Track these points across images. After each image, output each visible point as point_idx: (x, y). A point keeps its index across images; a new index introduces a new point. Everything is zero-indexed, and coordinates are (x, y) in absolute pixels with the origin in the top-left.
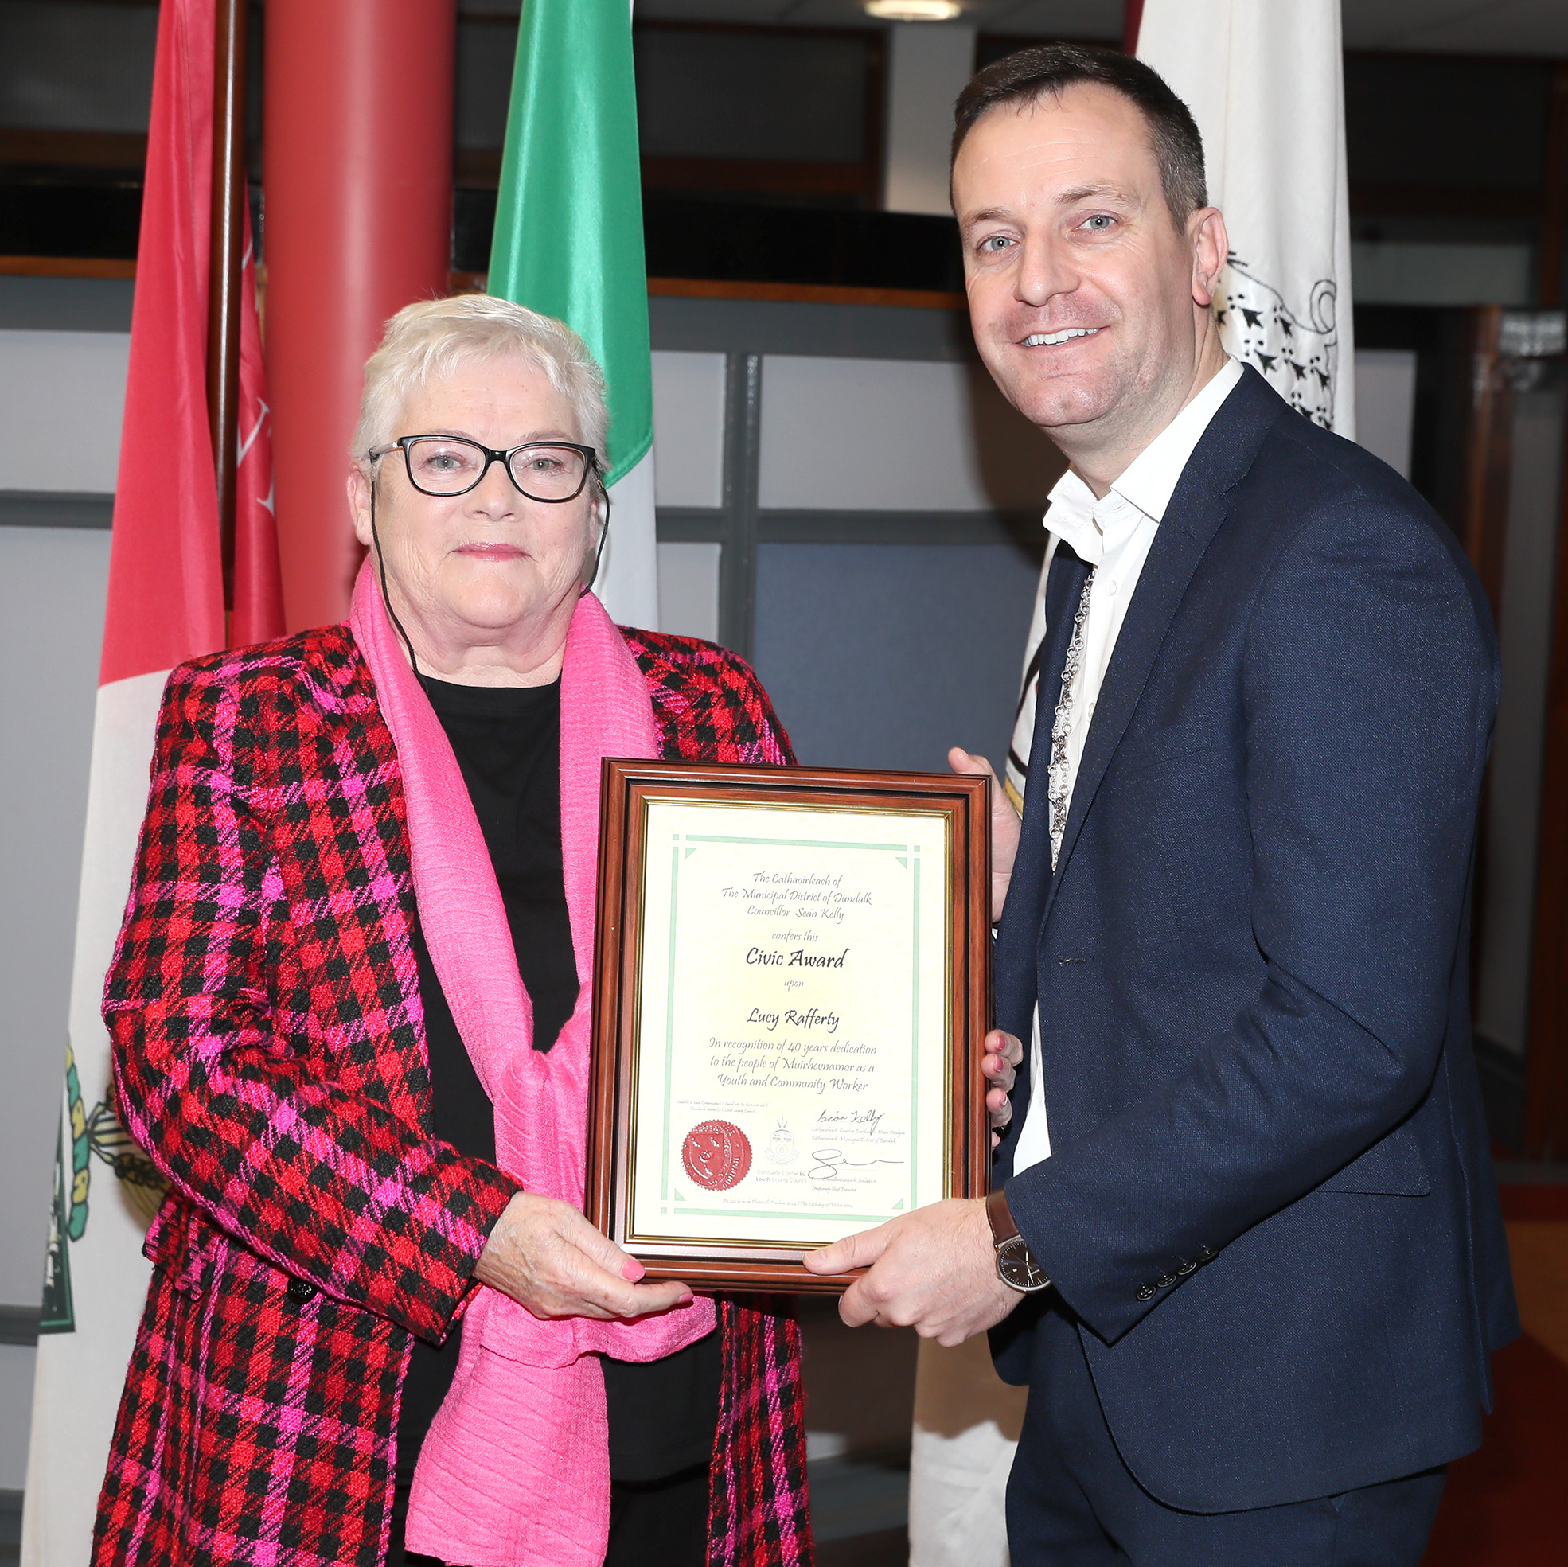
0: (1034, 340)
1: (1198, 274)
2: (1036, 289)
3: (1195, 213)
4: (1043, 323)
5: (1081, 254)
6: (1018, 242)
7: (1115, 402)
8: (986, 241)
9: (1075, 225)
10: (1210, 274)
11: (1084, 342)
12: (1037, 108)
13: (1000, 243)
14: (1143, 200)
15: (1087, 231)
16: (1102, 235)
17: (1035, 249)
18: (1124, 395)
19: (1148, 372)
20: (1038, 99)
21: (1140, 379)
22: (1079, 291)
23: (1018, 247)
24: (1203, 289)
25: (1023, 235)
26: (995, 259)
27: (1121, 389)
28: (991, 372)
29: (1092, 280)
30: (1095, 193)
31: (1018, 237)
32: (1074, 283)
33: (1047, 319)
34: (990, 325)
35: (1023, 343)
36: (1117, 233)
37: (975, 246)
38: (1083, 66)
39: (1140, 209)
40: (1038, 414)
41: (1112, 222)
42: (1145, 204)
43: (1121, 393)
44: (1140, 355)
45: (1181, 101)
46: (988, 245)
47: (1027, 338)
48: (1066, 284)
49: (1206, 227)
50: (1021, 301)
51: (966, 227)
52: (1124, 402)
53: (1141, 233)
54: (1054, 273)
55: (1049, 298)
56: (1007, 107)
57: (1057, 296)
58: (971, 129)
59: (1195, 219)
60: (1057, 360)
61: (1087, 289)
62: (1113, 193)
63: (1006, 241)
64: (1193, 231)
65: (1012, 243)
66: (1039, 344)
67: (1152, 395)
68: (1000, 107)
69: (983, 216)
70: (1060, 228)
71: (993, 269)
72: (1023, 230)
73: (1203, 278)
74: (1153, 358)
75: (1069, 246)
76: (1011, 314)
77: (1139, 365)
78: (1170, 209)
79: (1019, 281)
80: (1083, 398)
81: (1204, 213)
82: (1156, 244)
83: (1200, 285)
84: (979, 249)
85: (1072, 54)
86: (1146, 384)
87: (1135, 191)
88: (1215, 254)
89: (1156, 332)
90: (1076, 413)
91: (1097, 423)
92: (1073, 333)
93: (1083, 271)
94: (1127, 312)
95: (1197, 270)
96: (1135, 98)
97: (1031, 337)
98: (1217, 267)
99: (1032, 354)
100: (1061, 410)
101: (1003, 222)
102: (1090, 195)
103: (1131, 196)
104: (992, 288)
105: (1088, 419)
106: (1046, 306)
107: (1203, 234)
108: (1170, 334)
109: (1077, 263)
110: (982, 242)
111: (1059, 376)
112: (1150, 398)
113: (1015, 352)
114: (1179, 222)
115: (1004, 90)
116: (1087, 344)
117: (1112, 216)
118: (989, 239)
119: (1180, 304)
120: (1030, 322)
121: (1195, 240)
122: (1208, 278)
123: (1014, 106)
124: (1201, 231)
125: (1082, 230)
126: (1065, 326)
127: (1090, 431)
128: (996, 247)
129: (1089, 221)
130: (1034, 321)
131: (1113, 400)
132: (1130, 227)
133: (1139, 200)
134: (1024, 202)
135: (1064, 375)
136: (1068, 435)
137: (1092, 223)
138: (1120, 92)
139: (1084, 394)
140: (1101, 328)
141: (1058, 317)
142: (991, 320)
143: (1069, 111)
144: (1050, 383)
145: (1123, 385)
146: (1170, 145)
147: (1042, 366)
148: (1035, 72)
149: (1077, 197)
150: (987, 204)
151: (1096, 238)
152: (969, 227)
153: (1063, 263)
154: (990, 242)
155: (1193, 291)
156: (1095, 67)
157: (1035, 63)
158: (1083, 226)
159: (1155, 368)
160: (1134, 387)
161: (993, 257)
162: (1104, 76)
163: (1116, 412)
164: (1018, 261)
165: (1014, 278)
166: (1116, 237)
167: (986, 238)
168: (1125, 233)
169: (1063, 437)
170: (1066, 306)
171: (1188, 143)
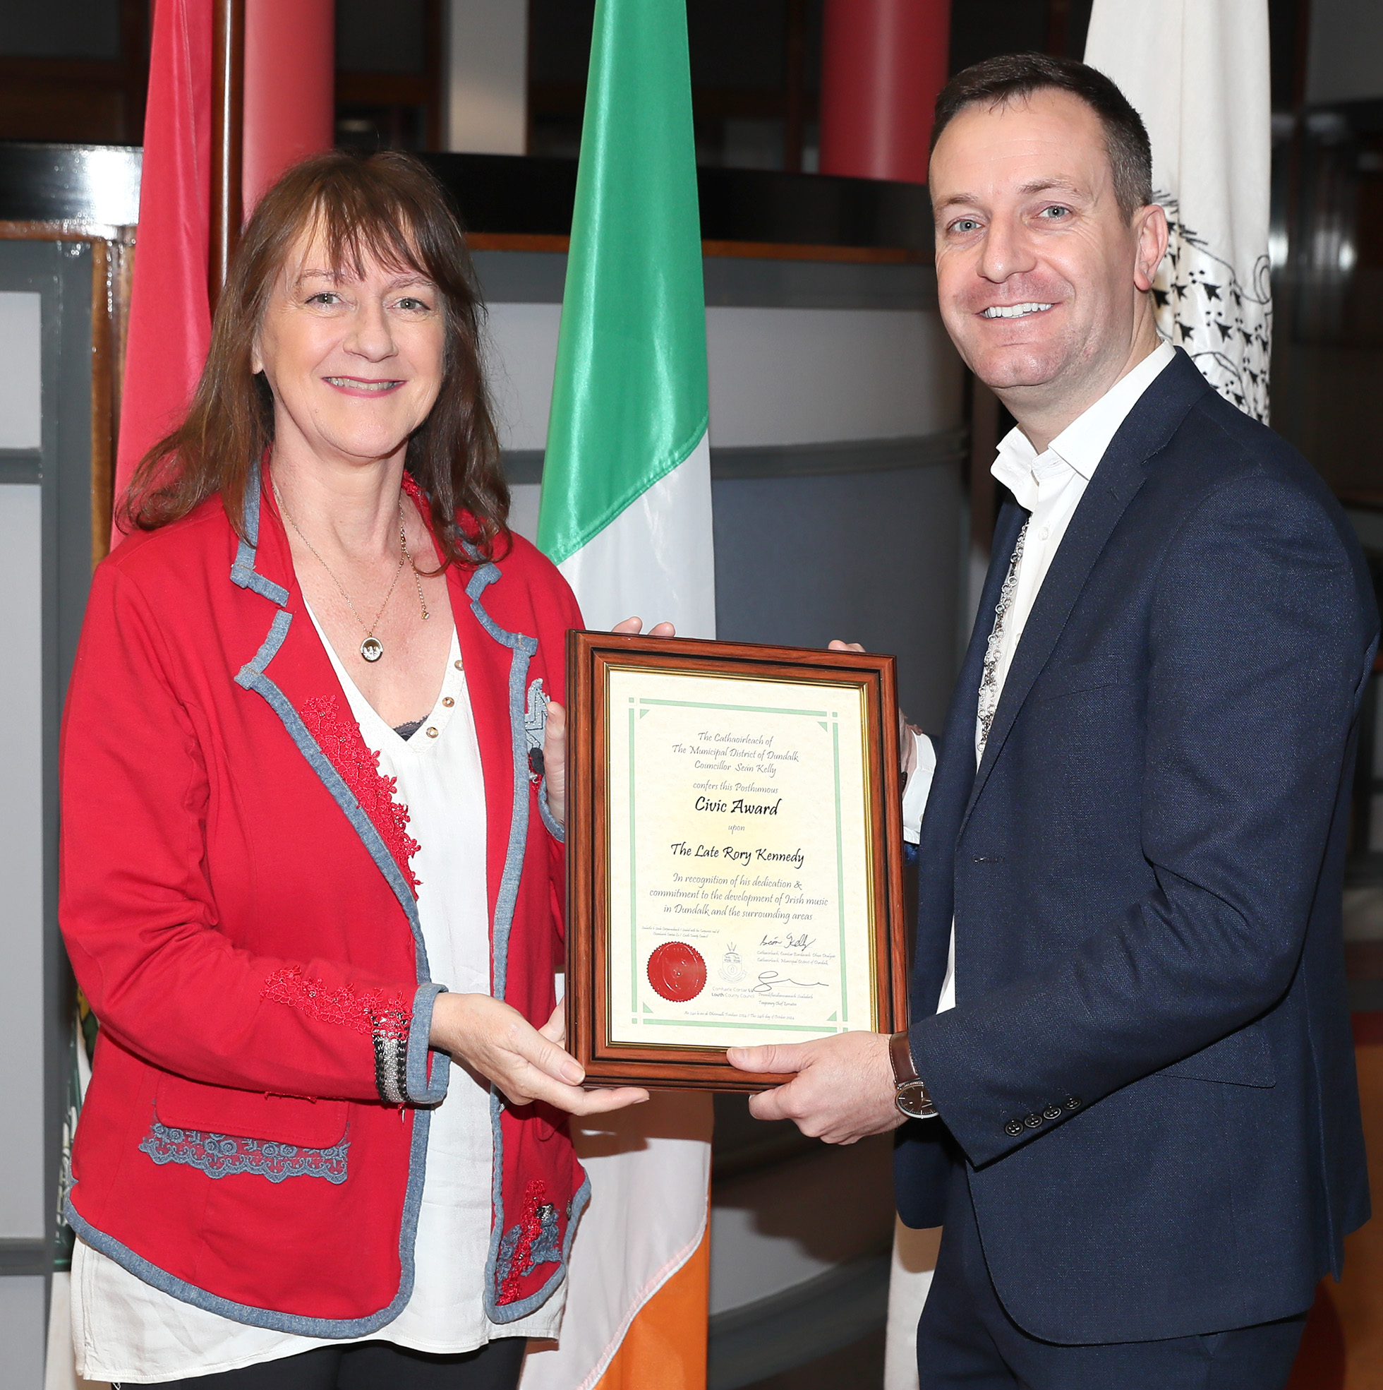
0: (993, 312)
1: (1140, 263)
2: (997, 268)
3: (1140, 209)
4: (1002, 296)
5: (1037, 239)
6: (983, 226)
7: (1061, 369)
8: (955, 223)
9: (1034, 214)
10: (1150, 263)
11: (1038, 317)
12: (1008, 109)
13: (968, 225)
14: (1095, 196)
15: (1044, 218)
16: (1058, 223)
17: (998, 233)
18: (1070, 364)
19: (1092, 344)
20: (1009, 101)
21: (1085, 351)
22: (1035, 270)
23: (984, 230)
24: (1144, 276)
25: (989, 220)
26: (963, 239)
27: (1067, 359)
28: (953, 338)
29: (1047, 261)
30: (1054, 186)
31: (984, 221)
32: (1032, 263)
33: (1006, 294)
34: (954, 296)
35: (982, 314)
36: (1070, 222)
37: (945, 226)
38: (1050, 73)
39: (1093, 203)
40: (992, 376)
41: (1066, 212)
42: (1097, 199)
43: (1067, 362)
44: (1087, 330)
45: (1134, 110)
46: (957, 227)
47: (986, 309)
48: (1024, 264)
49: (1149, 222)
50: (983, 277)
51: (938, 209)
52: (1070, 371)
53: (1091, 223)
54: (1014, 255)
55: (1008, 277)
56: (981, 105)
57: (1015, 274)
58: (949, 124)
59: (1140, 214)
60: (1012, 331)
61: (1042, 269)
62: (1069, 187)
63: (973, 224)
64: (1138, 224)
65: (978, 226)
66: (997, 317)
67: (1093, 366)
68: (974, 105)
69: (954, 201)
70: (1021, 215)
71: (960, 248)
72: (989, 216)
73: (1144, 266)
74: (1098, 333)
75: (1028, 231)
76: (973, 288)
77: (1085, 339)
78: (1119, 204)
79: (983, 258)
80: (1032, 363)
81: (1148, 210)
82: (1105, 234)
83: (1141, 272)
84: (949, 230)
85: (1041, 62)
86: (1089, 356)
87: (1089, 187)
88: (1156, 246)
89: (1101, 309)
90: (1025, 377)
91: (1044, 387)
92: (1027, 307)
93: (1039, 253)
94: (1078, 290)
95: (1140, 259)
96: (1093, 105)
97: (991, 309)
98: (1157, 257)
99: (988, 324)
100: (1012, 374)
101: (971, 207)
102: (1049, 187)
103: (1084, 190)
104: (958, 264)
105: (1036, 383)
106: (1005, 283)
107: (1147, 227)
108: (1112, 313)
109: (1034, 245)
110: (952, 223)
111: (1013, 344)
112: (1091, 368)
113: (975, 321)
114: (1126, 216)
115: (979, 90)
116: (1040, 319)
117: (1068, 207)
118: (958, 221)
119: (1124, 287)
120: (990, 296)
121: (1140, 233)
122: (1149, 267)
123: (987, 105)
124: (1145, 225)
125: (1040, 218)
126: (1023, 300)
127: (1037, 393)
128: (964, 229)
129: (1047, 210)
130: (994, 295)
131: (1059, 368)
132: (1082, 218)
133: (1092, 195)
134: (990, 189)
135: (1017, 344)
136: (1017, 395)
137: (1049, 212)
138: (1081, 99)
139: (1034, 361)
140: (1054, 304)
141: (1017, 292)
142: (954, 292)
143: (1035, 113)
144: (1004, 350)
145: (1069, 356)
146: (1122, 148)
147: (998, 336)
148: (1007, 76)
149: (1037, 189)
150: (958, 190)
151: (1052, 226)
152: (941, 209)
153: (1023, 245)
154: (958, 224)
155: (1135, 277)
156: (1061, 75)
157: (1007, 68)
158: (1041, 215)
159: (1098, 343)
160: (1078, 359)
161: (960, 238)
162: (1067, 84)
163: (1061, 379)
164: (982, 242)
165: (978, 257)
166: (1070, 226)
167: (955, 221)
168: (1078, 223)
169: (1014, 398)
170: (1024, 283)
171: (1138, 148)
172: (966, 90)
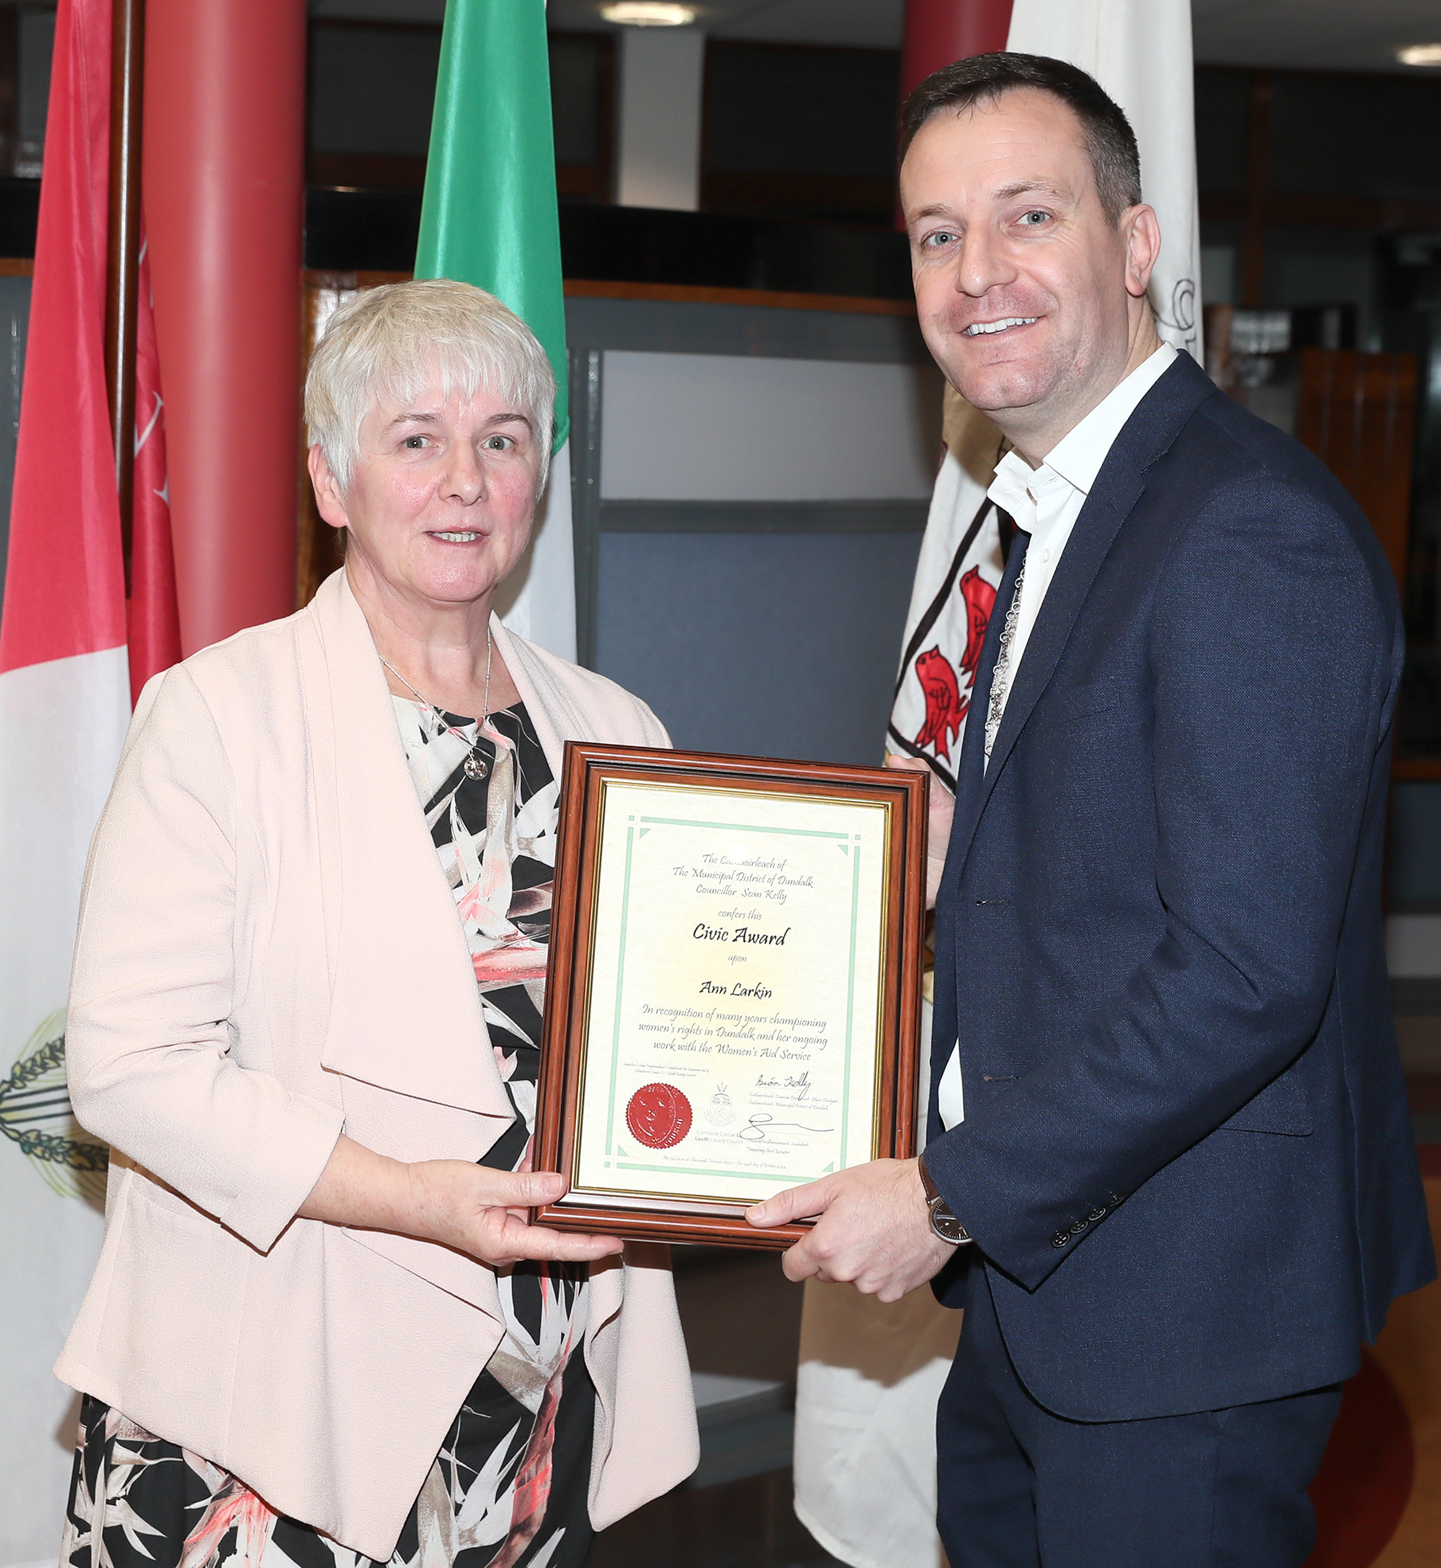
0: (975, 329)
1: (1131, 267)
2: (975, 280)
3: (1128, 209)
4: (982, 314)
5: (1017, 248)
6: (960, 238)
7: (1052, 386)
8: (929, 236)
9: (1012, 219)
10: (1143, 266)
11: (1022, 331)
12: (977, 112)
13: (943, 238)
14: (1076, 197)
15: (1023, 226)
16: (1039, 229)
17: (975, 244)
18: (1061, 379)
19: (1083, 357)
20: (978, 103)
21: (1076, 365)
22: (1017, 282)
23: (960, 242)
24: (1137, 280)
25: (965, 231)
26: (939, 253)
27: (1058, 374)
28: (937, 361)
29: (1029, 273)
30: (1031, 188)
31: (960, 232)
32: (1012, 275)
33: (987, 309)
34: (934, 316)
35: (965, 332)
36: (1051, 228)
37: (919, 241)
38: (1020, 71)
39: (1074, 205)
40: (980, 398)
41: (1047, 217)
42: (1079, 200)
43: (1058, 377)
44: (1075, 343)
45: (1115, 105)
46: (932, 241)
47: (969, 327)
48: (1004, 275)
49: (1139, 223)
50: (962, 292)
51: (911, 223)
52: (1061, 387)
53: (1074, 228)
54: (993, 266)
55: (987, 290)
56: (948, 110)
57: (995, 287)
58: (918, 132)
59: (1128, 215)
60: (997, 348)
61: (1024, 281)
62: (1047, 189)
63: (949, 237)
64: (1127, 226)
65: (954, 238)
66: (979, 333)
67: (1087, 381)
68: (942, 111)
69: (927, 213)
70: (999, 223)
71: (937, 263)
72: (964, 227)
73: (1136, 271)
74: (1088, 345)
75: (1006, 240)
76: (954, 305)
77: (1075, 352)
78: (1103, 206)
79: (959, 273)
80: (1021, 383)
81: (1138, 209)
82: (1090, 239)
83: (1133, 277)
84: (924, 244)
85: (1010, 61)
86: (1081, 370)
87: (1069, 187)
88: (1148, 247)
89: (1090, 319)
90: (1014, 397)
91: (1036, 407)
92: (1011, 322)
93: (1018, 263)
94: (1063, 302)
95: (1131, 262)
96: (1069, 102)
97: (973, 326)
98: (1150, 260)
99: (973, 342)
100: (1001, 395)
101: (945, 218)
102: (1026, 190)
103: (1064, 192)
104: (935, 281)
105: (1026, 403)
106: (985, 297)
107: (1137, 229)
108: (1103, 322)
109: (1013, 255)
110: (926, 237)
111: (999, 363)
112: (1085, 383)
113: (958, 341)
114: (1112, 218)
115: (946, 95)
116: (1025, 333)
117: (1047, 211)
118: (932, 234)
119: (1115, 294)
120: (970, 312)
121: (1129, 235)
122: (1141, 271)
123: (955, 110)
124: (1134, 227)
125: (1019, 225)
126: (1005, 315)
127: (1028, 414)
128: (940, 242)
129: (1027, 215)
130: (975, 311)
131: (1050, 385)
132: (1065, 222)
133: (1073, 196)
134: (963, 198)
135: (1004, 362)
136: (1008, 418)
137: (1028, 218)
138: (1055, 97)
139: (1023, 380)
140: (1039, 318)
141: (998, 307)
142: (935, 311)
143: (1006, 114)
144: (990, 370)
145: (1059, 372)
146: (1103, 145)
147: (983, 354)
148: (974, 78)
149: (1013, 192)
150: (928, 201)
151: (1032, 233)
152: (913, 223)
153: (1001, 256)
154: (934, 237)
155: (1126, 283)
156: (1033, 72)
157: (975, 69)
158: (1020, 222)
159: (1089, 355)
160: (1069, 373)
161: (937, 252)
162: (1040, 82)
163: (1053, 396)
164: (959, 255)
165: (955, 272)
166: (1051, 232)
167: (930, 234)
168: (1060, 229)
169: (1004, 420)
170: (1005, 297)
171: (1121, 144)
172: (931, 96)
